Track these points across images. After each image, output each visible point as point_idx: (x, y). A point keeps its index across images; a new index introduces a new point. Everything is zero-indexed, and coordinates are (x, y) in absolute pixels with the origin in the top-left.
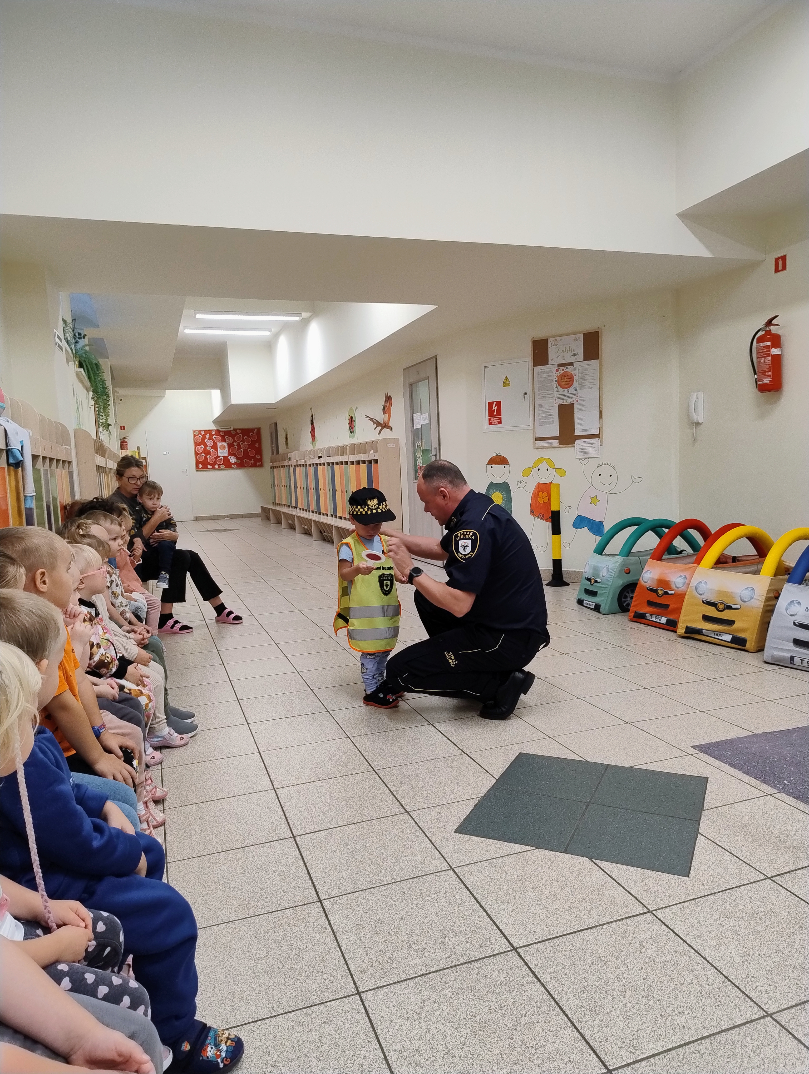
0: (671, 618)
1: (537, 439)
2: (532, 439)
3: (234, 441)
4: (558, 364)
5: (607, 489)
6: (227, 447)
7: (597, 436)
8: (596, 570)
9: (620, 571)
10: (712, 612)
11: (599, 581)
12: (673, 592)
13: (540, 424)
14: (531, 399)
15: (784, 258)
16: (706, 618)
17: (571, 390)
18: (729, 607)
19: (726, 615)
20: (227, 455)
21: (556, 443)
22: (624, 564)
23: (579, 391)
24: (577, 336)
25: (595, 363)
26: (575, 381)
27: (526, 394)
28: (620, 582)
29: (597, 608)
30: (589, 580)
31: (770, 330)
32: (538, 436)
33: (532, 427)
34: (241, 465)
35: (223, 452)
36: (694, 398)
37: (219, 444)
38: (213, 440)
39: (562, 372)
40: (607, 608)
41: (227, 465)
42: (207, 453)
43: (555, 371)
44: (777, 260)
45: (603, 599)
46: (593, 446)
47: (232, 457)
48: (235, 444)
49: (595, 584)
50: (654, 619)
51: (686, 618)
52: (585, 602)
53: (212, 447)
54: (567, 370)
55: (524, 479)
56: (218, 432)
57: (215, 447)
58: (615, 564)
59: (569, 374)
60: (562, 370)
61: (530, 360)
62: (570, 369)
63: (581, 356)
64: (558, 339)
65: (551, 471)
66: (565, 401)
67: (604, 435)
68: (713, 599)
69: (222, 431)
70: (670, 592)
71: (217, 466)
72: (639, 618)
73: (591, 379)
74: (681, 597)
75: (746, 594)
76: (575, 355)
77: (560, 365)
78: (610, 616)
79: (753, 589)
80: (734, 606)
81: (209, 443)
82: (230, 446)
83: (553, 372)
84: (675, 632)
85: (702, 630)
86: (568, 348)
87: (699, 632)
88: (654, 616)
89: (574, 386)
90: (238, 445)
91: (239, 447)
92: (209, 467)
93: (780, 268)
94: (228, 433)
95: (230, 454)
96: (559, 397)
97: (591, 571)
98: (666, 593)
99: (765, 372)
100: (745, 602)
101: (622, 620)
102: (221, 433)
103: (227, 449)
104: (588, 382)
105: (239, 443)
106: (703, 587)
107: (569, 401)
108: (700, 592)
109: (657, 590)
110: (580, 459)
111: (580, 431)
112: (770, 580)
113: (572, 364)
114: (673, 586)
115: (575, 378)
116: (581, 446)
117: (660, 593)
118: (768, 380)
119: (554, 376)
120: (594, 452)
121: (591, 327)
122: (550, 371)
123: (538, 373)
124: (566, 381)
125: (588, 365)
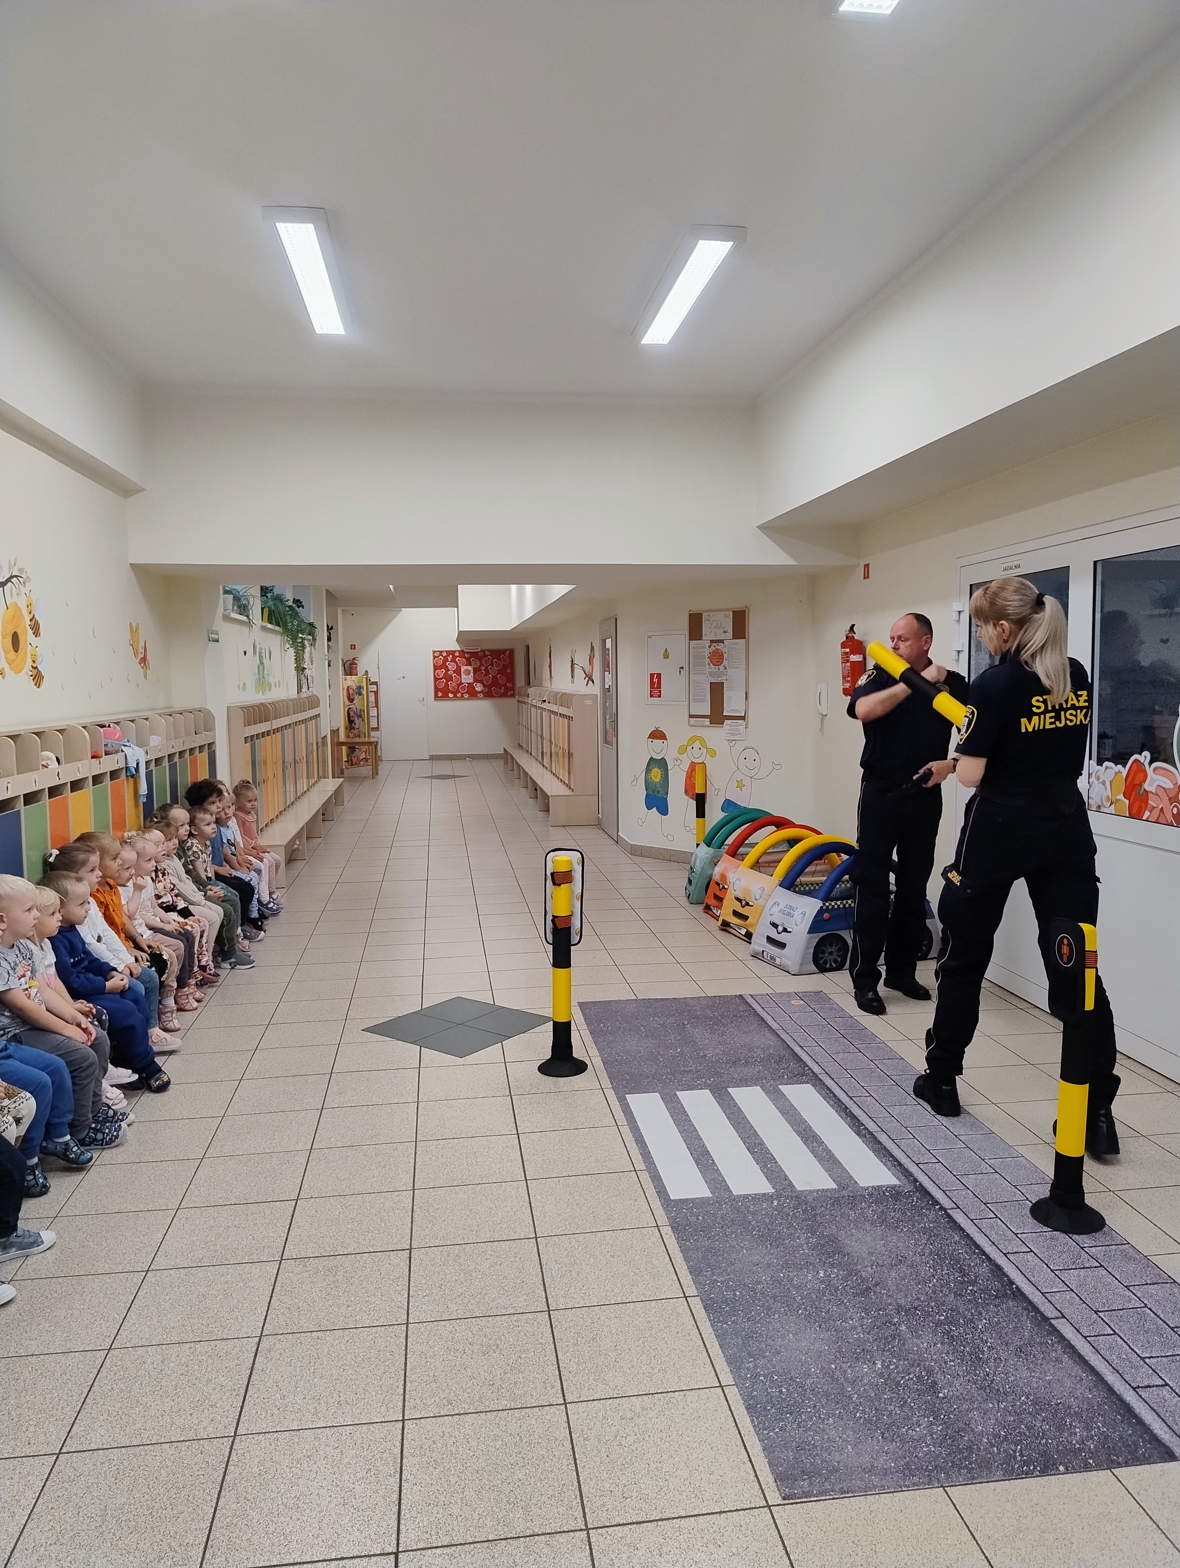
1: (691, 716)
2: (687, 716)
3: (481, 664)
5: (751, 773)
6: (472, 671)
7: (744, 718)
8: (697, 859)
10: (739, 908)
12: (726, 887)
13: (695, 701)
14: (687, 673)
15: (868, 566)
16: (735, 913)
17: (721, 667)
18: (747, 904)
19: (745, 911)
20: (471, 681)
21: (707, 723)
23: (728, 670)
24: (727, 613)
25: (742, 641)
26: (724, 659)
27: (682, 668)
29: (689, 897)
30: (691, 868)
31: (852, 637)
32: (692, 713)
33: (687, 703)
34: (488, 694)
35: (467, 678)
36: (819, 690)
37: (463, 668)
38: (456, 663)
39: (714, 649)
40: (695, 899)
41: (472, 694)
42: (449, 678)
43: (707, 647)
44: (865, 566)
45: (695, 890)
46: (740, 728)
47: (478, 685)
48: (483, 668)
49: (692, 873)
50: (713, 911)
51: (726, 910)
52: (687, 889)
53: (455, 672)
54: (718, 647)
55: (680, 756)
56: (462, 652)
57: (458, 671)
59: (720, 651)
60: (714, 647)
61: (687, 633)
62: (720, 646)
63: (730, 634)
64: (711, 614)
65: (704, 750)
66: (716, 679)
67: (749, 718)
68: (740, 896)
69: (468, 653)
70: (724, 886)
71: (459, 695)
72: (708, 909)
73: (739, 659)
74: (727, 890)
75: (759, 895)
76: (725, 632)
77: (712, 641)
78: (696, 906)
79: (764, 890)
80: (751, 904)
81: (452, 667)
82: (476, 671)
83: (705, 648)
84: (718, 922)
85: (730, 922)
86: (719, 625)
87: (728, 924)
88: (716, 909)
89: (725, 664)
90: (486, 670)
91: (487, 673)
92: (451, 695)
93: (867, 575)
94: (474, 655)
95: (476, 680)
96: (711, 674)
97: (694, 860)
99: (846, 677)
100: (757, 901)
102: (466, 655)
103: (472, 674)
104: (736, 662)
105: (487, 667)
106: (738, 884)
107: (720, 680)
108: (737, 889)
109: (719, 884)
110: (728, 741)
111: (728, 711)
112: (776, 883)
113: (722, 641)
115: (726, 656)
116: (730, 727)
117: (721, 886)
118: (847, 686)
119: (707, 652)
120: (740, 734)
121: (739, 605)
122: (703, 647)
123: (693, 648)
124: (717, 658)
125: (736, 644)
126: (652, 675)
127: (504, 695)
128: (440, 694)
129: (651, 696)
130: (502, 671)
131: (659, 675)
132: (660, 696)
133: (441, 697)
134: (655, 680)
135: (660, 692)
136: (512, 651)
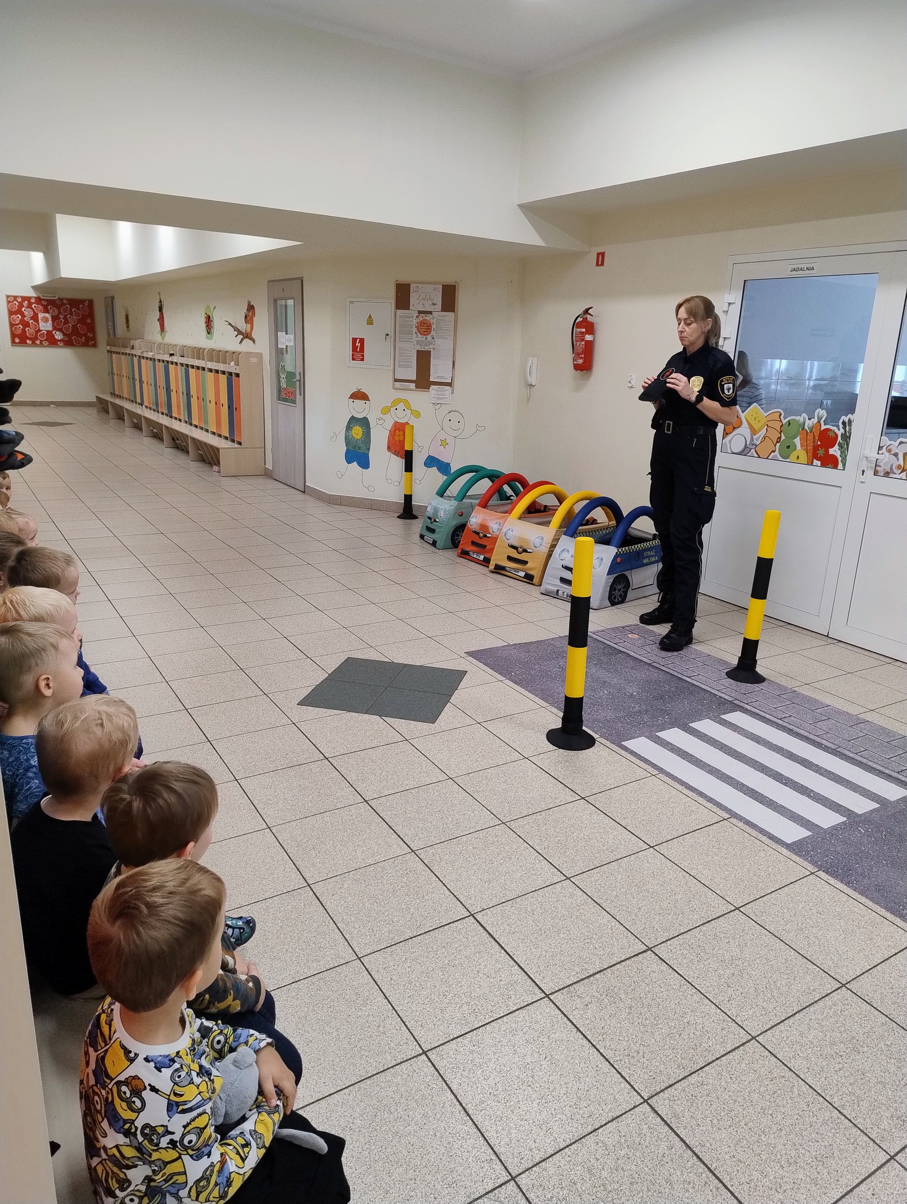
0: (487, 556)
1: (396, 380)
2: (392, 380)
3: (60, 313)
4: (418, 311)
5: (456, 434)
6: (50, 319)
7: (450, 384)
8: (436, 510)
9: (455, 514)
10: (514, 554)
11: (437, 520)
12: (490, 536)
13: (400, 366)
14: (392, 340)
15: (603, 254)
16: (510, 558)
17: (429, 337)
18: (525, 551)
19: (523, 557)
20: (50, 329)
21: (412, 386)
22: (458, 508)
23: (436, 340)
24: (436, 286)
25: (451, 314)
26: (432, 329)
27: (387, 335)
28: (455, 523)
29: (434, 544)
30: (430, 518)
31: (587, 318)
32: (397, 377)
33: (392, 368)
34: (68, 343)
35: (46, 326)
36: (530, 363)
37: (41, 315)
38: (33, 309)
39: (421, 319)
40: (442, 545)
41: (52, 342)
42: (26, 325)
43: (415, 317)
44: (598, 254)
45: (439, 536)
46: (446, 393)
47: (57, 333)
48: (61, 317)
49: (434, 523)
50: (475, 556)
51: (496, 557)
52: (425, 537)
53: (32, 318)
54: (426, 318)
55: (382, 416)
56: (38, 300)
57: (35, 318)
58: (450, 508)
59: (427, 322)
60: (422, 317)
61: (393, 302)
62: (428, 317)
63: (439, 307)
64: (420, 286)
65: (408, 412)
66: (423, 347)
67: (456, 384)
68: (515, 544)
69: (44, 300)
70: (488, 535)
71: (38, 342)
72: (464, 554)
73: (446, 330)
74: (495, 539)
75: (538, 541)
76: (434, 304)
77: (420, 312)
78: (443, 551)
79: (543, 538)
80: (529, 550)
81: (28, 313)
82: (54, 318)
83: (413, 317)
84: (488, 567)
85: (506, 567)
86: (428, 297)
87: (503, 568)
88: (475, 554)
89: (432, 334)
90: (65, 318)
91: (66, 322)
92: (28, 341)
93: (600, 263)
94: (51, 302)
95: (55, 328)
96: (418, 342)
97: (432, 511)
98: (485, 536)
99: (579, 354)
100: (536, 547)
101: (452, 554)
102: (43, 302)
103: (50, 322)
104: (444, 333)
105: (66, 316)
106: (510, 534)
107: (427, 348)
108: (508, 538)
109: (479, 533)
110: (434, 404)
111: (434, 378)
112: (555, 531)
113: (430, 313)
114: (491, 531)
115: (434, 326)
116: (435, 392)
117: (481, 535)
118: (580, 361)
119: (415, 322)
120: (446, 398)
121: (449, 280)
122: (411, 316)
123: (400, 316)
124: (425, 328)
125: (445, 316)
126: (354, 340)
127: (85, 345)
128: (17, 340)
129: (353, 359)
130: (82, 321)
131: (362, 341)
132: (362, 360)
133: (19, 343)
134: (358, 344)
135: (363, 356)
136: (91, 302)
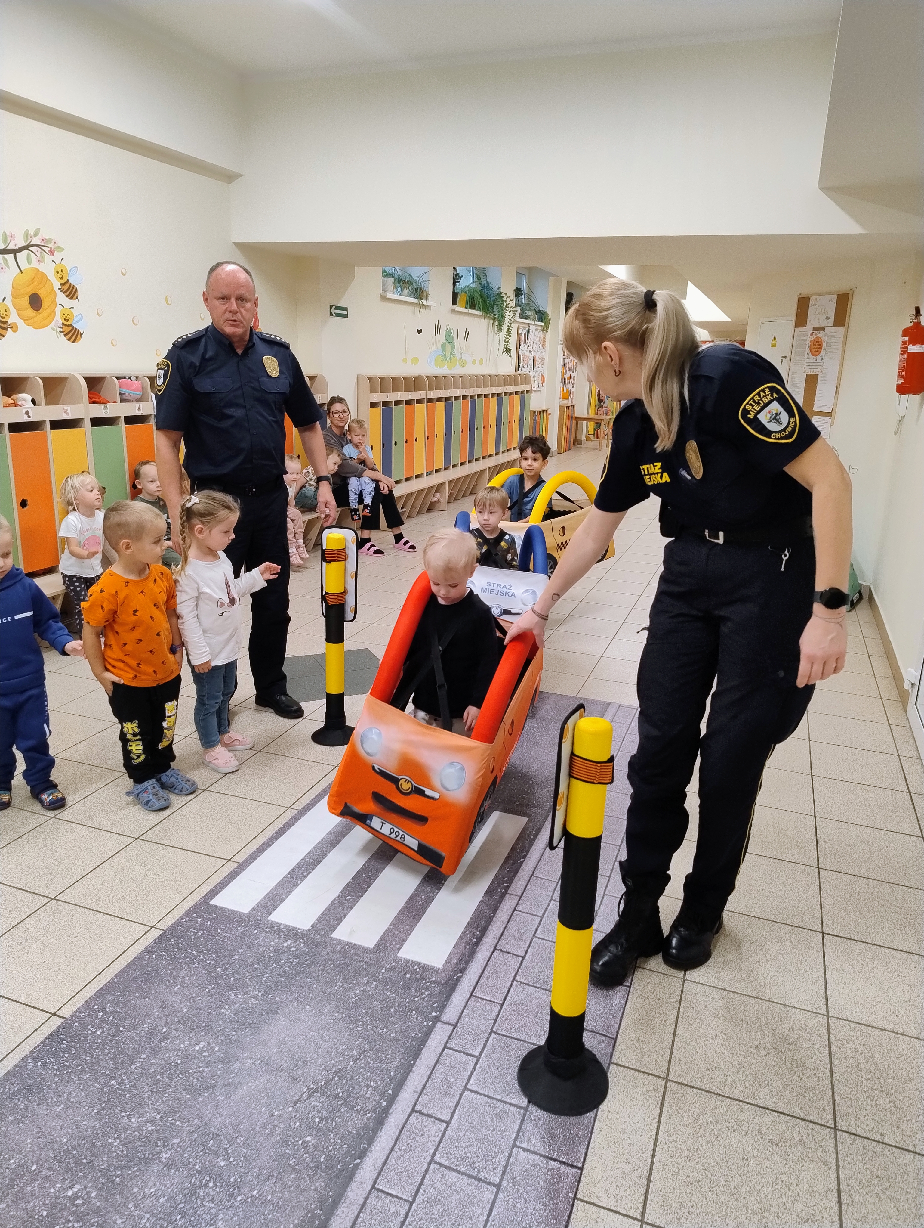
4: (814, 328)
7: (830, 415)
14: (789, 362)
17: (819, 357)
23: (825, 361)
24: (832, 296)
25: (842, 329)
26: (822, 348)
27: (785, 357)
39: (815, 337)
43: (809, 336)
46: (825, 425)
54: (819, 335)
59: (819, 340)
61: (794, 319)
62: (821, 334)
63: (831, 321)
64: (817, 297)
66: (812, 370)
67: (836, 414)
73: (836, 349)
76: (827, 319)
86: (823, 311)
89: (822, 354)
96: (809, 365)
99: (900, 372)
104: (834, 352)
107: (815, 371)
111: (818, 407)
113: (823, 329)
115: (824, 345)
119: (808, 340)
121: (844, 288)
122: (806, 334)
123: (798, 336)
124: (816, 347)
125: (836, 332)
